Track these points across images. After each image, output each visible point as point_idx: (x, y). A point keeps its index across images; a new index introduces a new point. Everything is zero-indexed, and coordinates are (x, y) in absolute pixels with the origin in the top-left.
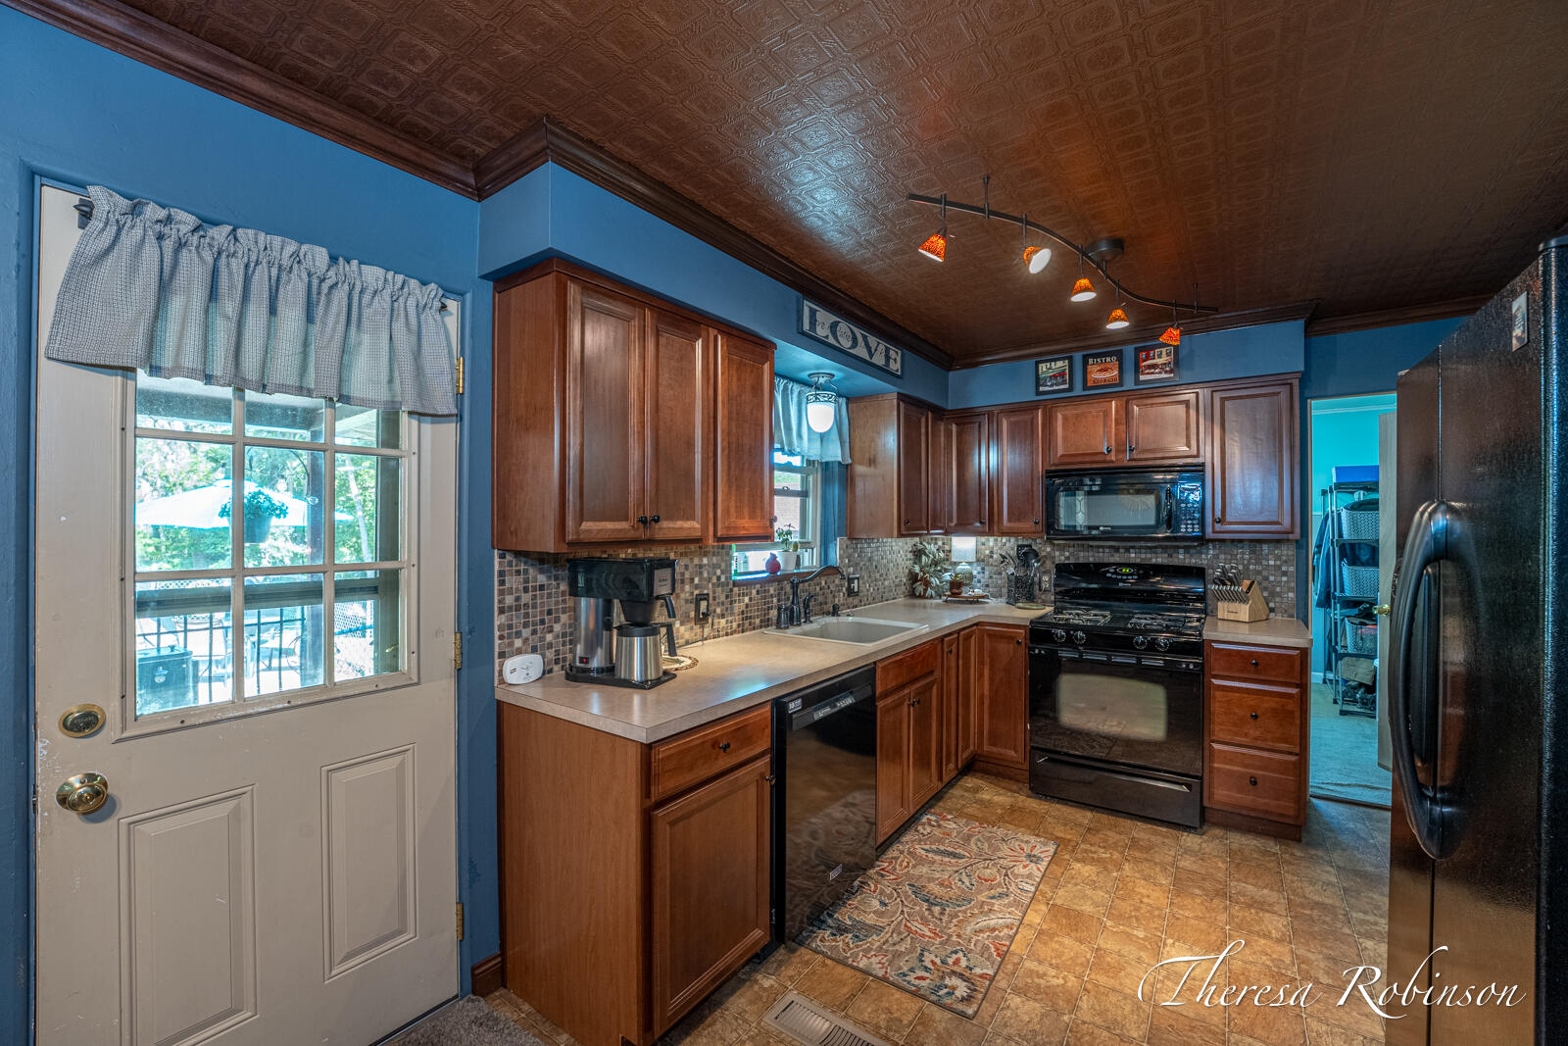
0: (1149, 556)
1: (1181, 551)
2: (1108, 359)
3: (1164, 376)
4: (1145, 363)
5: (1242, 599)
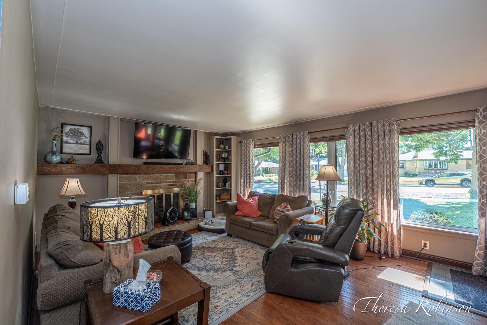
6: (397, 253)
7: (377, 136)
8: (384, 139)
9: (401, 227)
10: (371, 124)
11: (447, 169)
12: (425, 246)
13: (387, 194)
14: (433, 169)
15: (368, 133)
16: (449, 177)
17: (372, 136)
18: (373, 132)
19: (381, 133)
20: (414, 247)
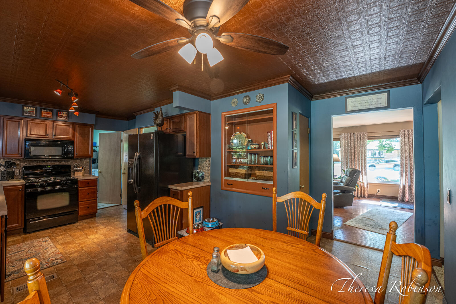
0: (54, 163)
1: (63, 161)
2: (49, 111)
3: (64, 119)
4: (59, 115)
5: (81, 171)
6: (366, 195)
7: (357, 140)
8: (360, 142)
9: (368, 184)
10: (354, 134)
11: (384, 157)
12: (379, 192)
13: (361, 168)
14: (374, 157)
15: (352, 138)
16: (386, 163)
17: (354, 140)
18: (355, 138)
19: (359, 138)
20: (373, 192)
